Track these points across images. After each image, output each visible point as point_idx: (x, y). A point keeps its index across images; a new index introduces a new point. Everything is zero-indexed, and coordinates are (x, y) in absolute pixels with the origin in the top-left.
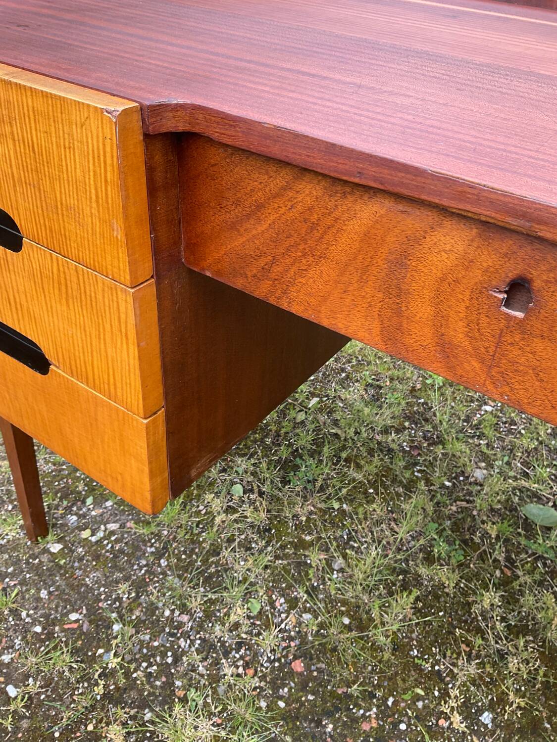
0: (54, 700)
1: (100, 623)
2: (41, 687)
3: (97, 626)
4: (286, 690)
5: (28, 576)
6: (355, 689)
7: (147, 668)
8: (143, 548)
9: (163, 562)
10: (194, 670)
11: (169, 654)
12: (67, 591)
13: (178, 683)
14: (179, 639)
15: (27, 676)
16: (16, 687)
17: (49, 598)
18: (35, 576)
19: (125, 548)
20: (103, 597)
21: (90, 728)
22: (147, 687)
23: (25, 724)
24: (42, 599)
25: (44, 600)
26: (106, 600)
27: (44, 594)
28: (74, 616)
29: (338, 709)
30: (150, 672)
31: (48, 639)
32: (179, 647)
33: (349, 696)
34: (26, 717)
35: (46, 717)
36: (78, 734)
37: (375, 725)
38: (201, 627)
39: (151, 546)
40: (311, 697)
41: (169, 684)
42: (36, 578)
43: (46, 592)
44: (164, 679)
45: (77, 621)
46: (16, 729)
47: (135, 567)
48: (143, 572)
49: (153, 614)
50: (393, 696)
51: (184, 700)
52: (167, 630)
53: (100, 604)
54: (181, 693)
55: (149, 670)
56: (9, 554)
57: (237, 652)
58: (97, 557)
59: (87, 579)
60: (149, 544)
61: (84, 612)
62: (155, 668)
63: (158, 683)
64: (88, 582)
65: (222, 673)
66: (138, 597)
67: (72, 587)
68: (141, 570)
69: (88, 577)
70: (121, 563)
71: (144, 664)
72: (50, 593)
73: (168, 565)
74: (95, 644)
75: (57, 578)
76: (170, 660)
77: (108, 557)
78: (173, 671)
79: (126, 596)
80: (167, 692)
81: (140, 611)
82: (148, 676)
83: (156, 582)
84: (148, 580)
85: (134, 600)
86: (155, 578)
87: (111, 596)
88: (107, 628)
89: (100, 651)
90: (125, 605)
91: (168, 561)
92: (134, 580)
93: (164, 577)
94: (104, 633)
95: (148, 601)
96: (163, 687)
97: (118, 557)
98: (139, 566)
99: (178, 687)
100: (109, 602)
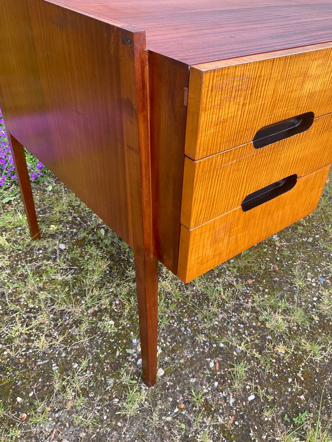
0: (259, 376)
1: (218, 352)
2: (252, 382)
3: (220, 353)
4: (260, 288)
5: (178, 389)
6: (263, 267)
7: (246, 335)
8: (173, 327)
9: (186, 320)
10: (248, 317)
11: (239, 325)
12: (193, 368)
13: (254, 324)
14: (231, 321)
15: (244, 389)
16: (249, 395)
17: (196, 378)
18: (179, 384)
19: (171, 336)
20: (201, 350)
21: (274, 361)
22: (255, 336)
23: (270, 390)
24: (196, 381)
25: (197, 380)
26: (204, 348)
27: (193, 380)
28: (212, 365)
29: (269, 274)
30: (248, 334)
31: (224, 378)
32: (235, 321)
33: (265, 269)
34: (267, 390)
35: (268, 380)
36: (277, 366)
37: (277, 266)
38: (226, 311)
39: (174, 324)
40: (264, 281)
41: (254, 328)
42: (181, 384)
43: (192, 379)
44: (252, 329)
45: (215, 363)
46: (273, 394)
47: (185, 333)
48: (189, 330)
49: (216, 328)
50: (266, 257)
51: (263, 323)
52: (226, 324)
53: (206, 351)
54: (259, 324)
55: (247, 334)
56: (158, 400)
57: (240, 300)
58: (173, 351)
59: (188, 357)
60: (172, 324)
61: (209, 359)
62: (246, 331)
63: (254, 332)
64: (190, 356)
65: (250, 307)
66: (204, 334)
67: (191, 365)
68: (188, 330)
69: (187, 356)
70: (180, 339)
71: (244, 336)
72: (193, 377)
73: (188, 318)
74: (230, 356)
75: (184, 372)
76: (242, 326)
77: (175, 345)
78: (248, 325)
79: (204, 339)
80: (258, 329)
81: (213, 333)
82: (249, 335)
83: (197, 325)
84: (195, 328)
85: (206, 336)
86: (195, 325)
87: (202, 346)
88: (222, 348)
89: (235, 353)
90: (209, 340)
91: (185, 318)
92: (194, 334)
93: (195, 321)
94: (225, 350)
95: (209, 329)
96: (256, 330)
97: (176, 340)
98: (185, 331)
99: (256, 324)
100: (206, 347)
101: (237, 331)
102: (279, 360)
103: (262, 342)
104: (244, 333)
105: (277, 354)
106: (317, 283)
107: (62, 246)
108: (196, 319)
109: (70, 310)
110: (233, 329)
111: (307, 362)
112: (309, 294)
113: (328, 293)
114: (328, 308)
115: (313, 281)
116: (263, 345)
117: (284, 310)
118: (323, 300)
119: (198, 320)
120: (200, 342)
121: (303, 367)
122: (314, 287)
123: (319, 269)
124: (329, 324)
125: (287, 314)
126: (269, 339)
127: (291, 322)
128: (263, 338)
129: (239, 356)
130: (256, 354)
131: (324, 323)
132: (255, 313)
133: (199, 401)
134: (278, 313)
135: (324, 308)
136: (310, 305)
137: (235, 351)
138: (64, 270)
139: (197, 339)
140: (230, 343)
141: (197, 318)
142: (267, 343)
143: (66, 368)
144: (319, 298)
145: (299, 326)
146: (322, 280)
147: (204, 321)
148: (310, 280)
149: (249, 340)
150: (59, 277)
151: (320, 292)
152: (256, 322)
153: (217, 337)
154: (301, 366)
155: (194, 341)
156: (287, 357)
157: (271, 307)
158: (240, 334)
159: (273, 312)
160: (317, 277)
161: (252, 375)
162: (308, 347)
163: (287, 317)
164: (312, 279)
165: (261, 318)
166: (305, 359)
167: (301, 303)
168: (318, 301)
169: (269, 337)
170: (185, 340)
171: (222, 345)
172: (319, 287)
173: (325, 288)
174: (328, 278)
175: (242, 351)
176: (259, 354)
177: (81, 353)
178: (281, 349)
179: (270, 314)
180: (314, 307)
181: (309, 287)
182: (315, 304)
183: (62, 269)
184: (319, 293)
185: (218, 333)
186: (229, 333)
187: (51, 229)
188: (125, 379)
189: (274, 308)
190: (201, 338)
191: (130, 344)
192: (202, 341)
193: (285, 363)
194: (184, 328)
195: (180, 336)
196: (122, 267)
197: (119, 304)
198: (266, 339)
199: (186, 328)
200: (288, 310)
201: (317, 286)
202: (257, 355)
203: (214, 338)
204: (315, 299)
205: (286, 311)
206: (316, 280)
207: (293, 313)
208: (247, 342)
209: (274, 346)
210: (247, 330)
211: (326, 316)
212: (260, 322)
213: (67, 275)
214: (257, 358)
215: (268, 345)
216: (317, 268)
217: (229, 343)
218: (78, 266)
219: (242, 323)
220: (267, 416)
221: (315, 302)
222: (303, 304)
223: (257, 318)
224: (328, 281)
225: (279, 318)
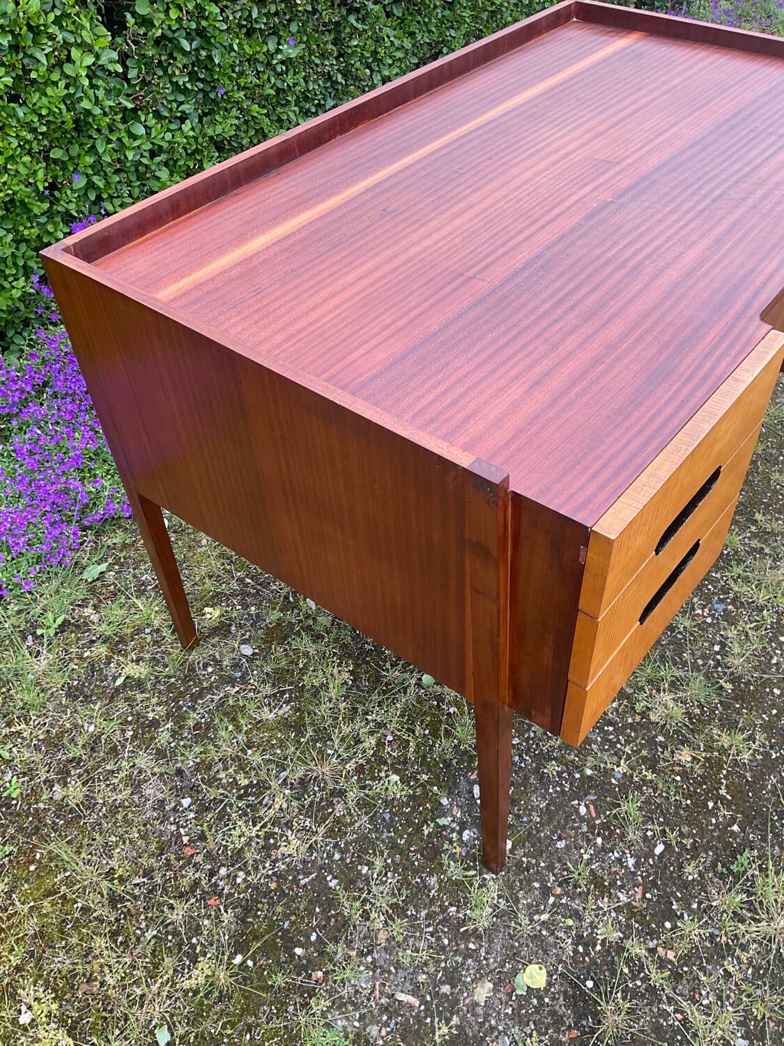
0: (662, 811)
1: (586, 786)
2: (653, 823)
3: (590, 787)
5: (542, 864)
7: (622, 745)
10: (617, 710)
11: (606, 728)
12: (555, 823)
13: (630, 720)
15: (645, 838)
16: (655, 846)
17: (565, 838)
18: (542, 857)
20: (558, 789)
21: (678, 778)
22: (638, 741)
23: (685, 829)
24: (566, 845)
25: (568, 842)
26: (561, 785)
27: (561, 845)
28: (583, 810)
30: (625, 740)
31: (608, 828)
34: (680, 830)
35: (676, 813)
36: (685, 786)
41: (631, 726)
42: (544, 855)
43: (559, 843)
44: (629, 731)
45: (587, 806)
46: (690, 835)
47: (523, 765)
48: (527, 758)
51: (643, 714)
53: (567, 789)
54: (638, 718)
55: (623, 742)
56: (518, 892)
59: (541, 806)
61: (576, 802)
62: (621, 737)
63: (633, 734)
64: (544, 804)
66: (555, 759)
67: (551, 819)
68: (526, 760)
69: (538, 806)
70: (519, 779)
72: (560, 838)
73: (518, 737)
74: (608, 787)
75: (542, 835)
76: (611, 729)
77: (513, 792)
78: (620, 725)
79: (556, 768)
80: (638, 727)
81: (569, 754)
82: (628, 742)
83: (538, 745)
84: (537, 752)
85: (559, 761)
86: (534, 746)
87: (557, 782)
88: (590, 777)
89: (613, 781)
90: (565, 768)
91: (514, 737)
92: (537, 764)
93: (532, 739)
94: (597, 781)
95: (560, 748)
96: (636, 731)
97: (512, 782)
98: (521, 763)
99: (634, 720)
100: (564, 782)
101: (605, 740)
102: (685, 774)
103: (652, 749)
104: (619, 741)
105: (680, 766)
106: (713, 616)
107: (247, 650)
108: (532, 735)
109: (315, 774)
110: (599, 739)
111: (729, 767)
112: (705, 641)
113: (736, 632)
114: (741, 660)
115: (705, 614)
116: (654, 755)
117: (672, 681)
118: (730, 648)
119: (535, 736)
120: (553, 775)
121: (726, 777)
122: (710, 625)
123: (710, 587)
124: (749, 690)
125: (677, 689)
126: (660, 742)
127: (689, 701)
128: (652, 743)
129: (623, 784)
130: (647, 774)
131: (740, 690)
132: (626, 698)
133: (581, 875)
134: (664, 691)
135: (736, 662)
136: (712, 662)
137: (613, 776)
138: (270, 697)
139: (545, 771)
140: (602, 765)
141: (534, 732)
142: (660, 750)
143: (351, 880)
144: (723, 645)
145: (703, 707)
146: (720, 607)
147: (547, 735)
148: (700, 612)
149: (630, 752)
150: (268, 715)
151: (722, 633)
152: (632, 716)
153: (577, 759)
154: (722, 776)
155: (542, 778)
156: (698, 766)
157: (650, 682)
158: (612, 745)
159: (654, 691)
160: (711, 603)
161: (650, 810)
162: (725, 741)
163: (680, 694)
164: (703, 609)
165: (639, 707)
166: (726, 763)
167: (696, 662)
168: (724, 652)
169: (661, 738)
170: (526, 778)
171: (589, 772)
172: (718, 622)
173: (728, 622)
174: (729, 600)
175: (625, 774)
176: (653, 773)
177: (365, 846)
178: (685, 756)
179: (651, 695)
180: (718, 663)
181: (703, 627)
182: (719, 657)
183: (266, 697)
184: (721, 635)
185: (576, 752)
186: (594, 746)
187: (208, 616)
188: (455, 871)
189: (655, 684)
190: (552, 768)
191: (439, 810)
192: (555, 773)
193: (697, 778)
194: (517, 757)
195: (516, 772)
196: (371, 666)
197: (394, 740)
198: (656, 744)
199: (521, 756)
200: (679, 681)
201: (715, 621)
202: (650, 776)
203: (573, 761)
204: (717, 648)
205: (675, 685)
206: (710, 610)
207: (688, 685)
208: (629, 757)
209: (673, 752)
210: (622, 734)
211: (740, 677)
212: (639, 714)
213: (282, 706)
214: (651, 781)
215: (662, 753)
216: (707, 585)
217: (600, 766)
218: (291, 684)
219: (610, 723)
220: (691, 872)
221: (717, 653)
222: (700, 662)
223: (633, 708)
224: (730, 607)
225: (667, 698)
